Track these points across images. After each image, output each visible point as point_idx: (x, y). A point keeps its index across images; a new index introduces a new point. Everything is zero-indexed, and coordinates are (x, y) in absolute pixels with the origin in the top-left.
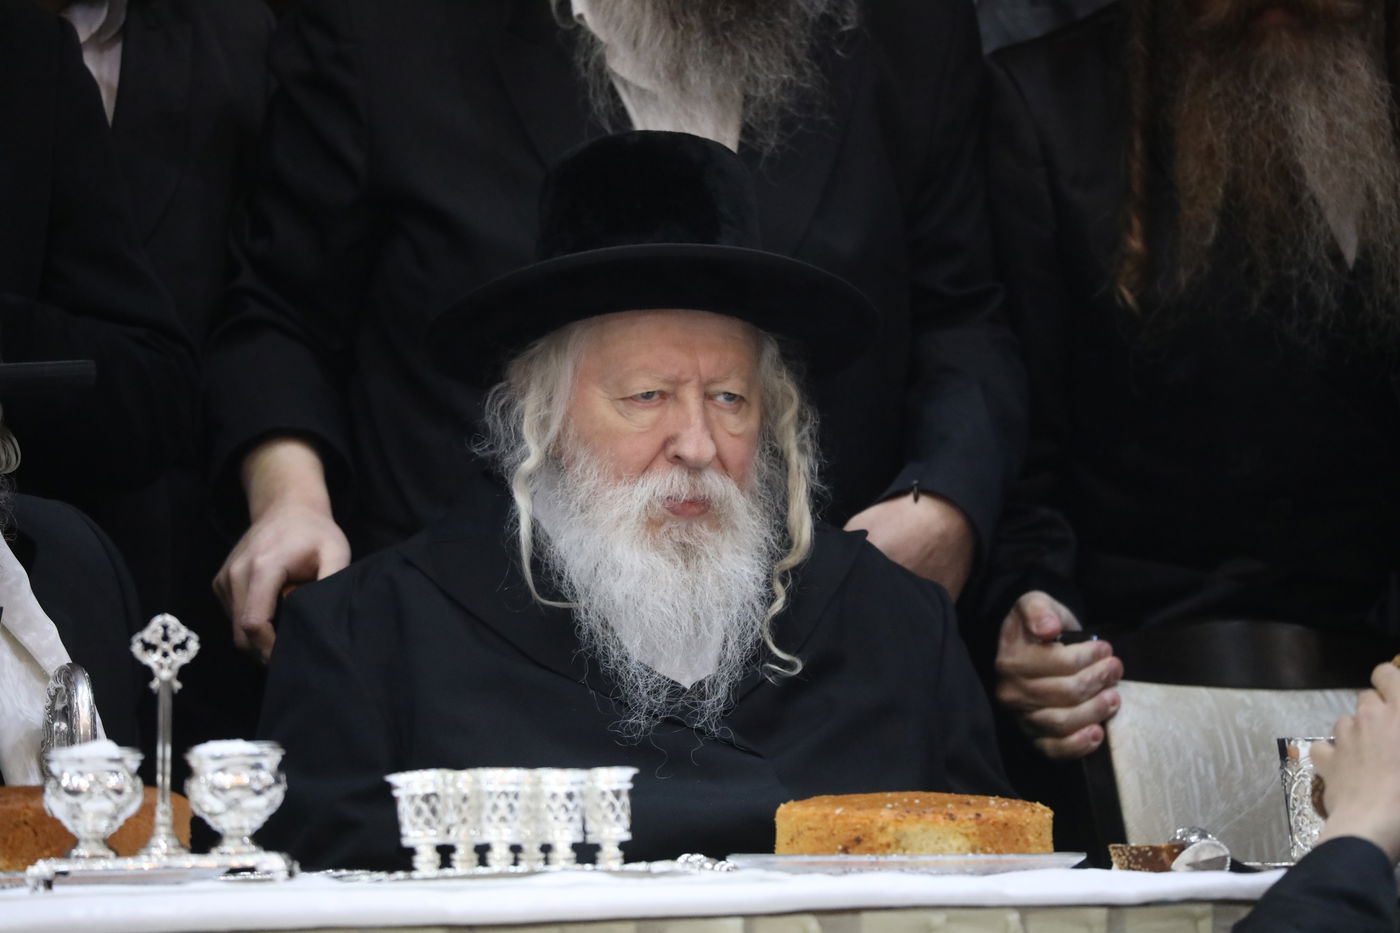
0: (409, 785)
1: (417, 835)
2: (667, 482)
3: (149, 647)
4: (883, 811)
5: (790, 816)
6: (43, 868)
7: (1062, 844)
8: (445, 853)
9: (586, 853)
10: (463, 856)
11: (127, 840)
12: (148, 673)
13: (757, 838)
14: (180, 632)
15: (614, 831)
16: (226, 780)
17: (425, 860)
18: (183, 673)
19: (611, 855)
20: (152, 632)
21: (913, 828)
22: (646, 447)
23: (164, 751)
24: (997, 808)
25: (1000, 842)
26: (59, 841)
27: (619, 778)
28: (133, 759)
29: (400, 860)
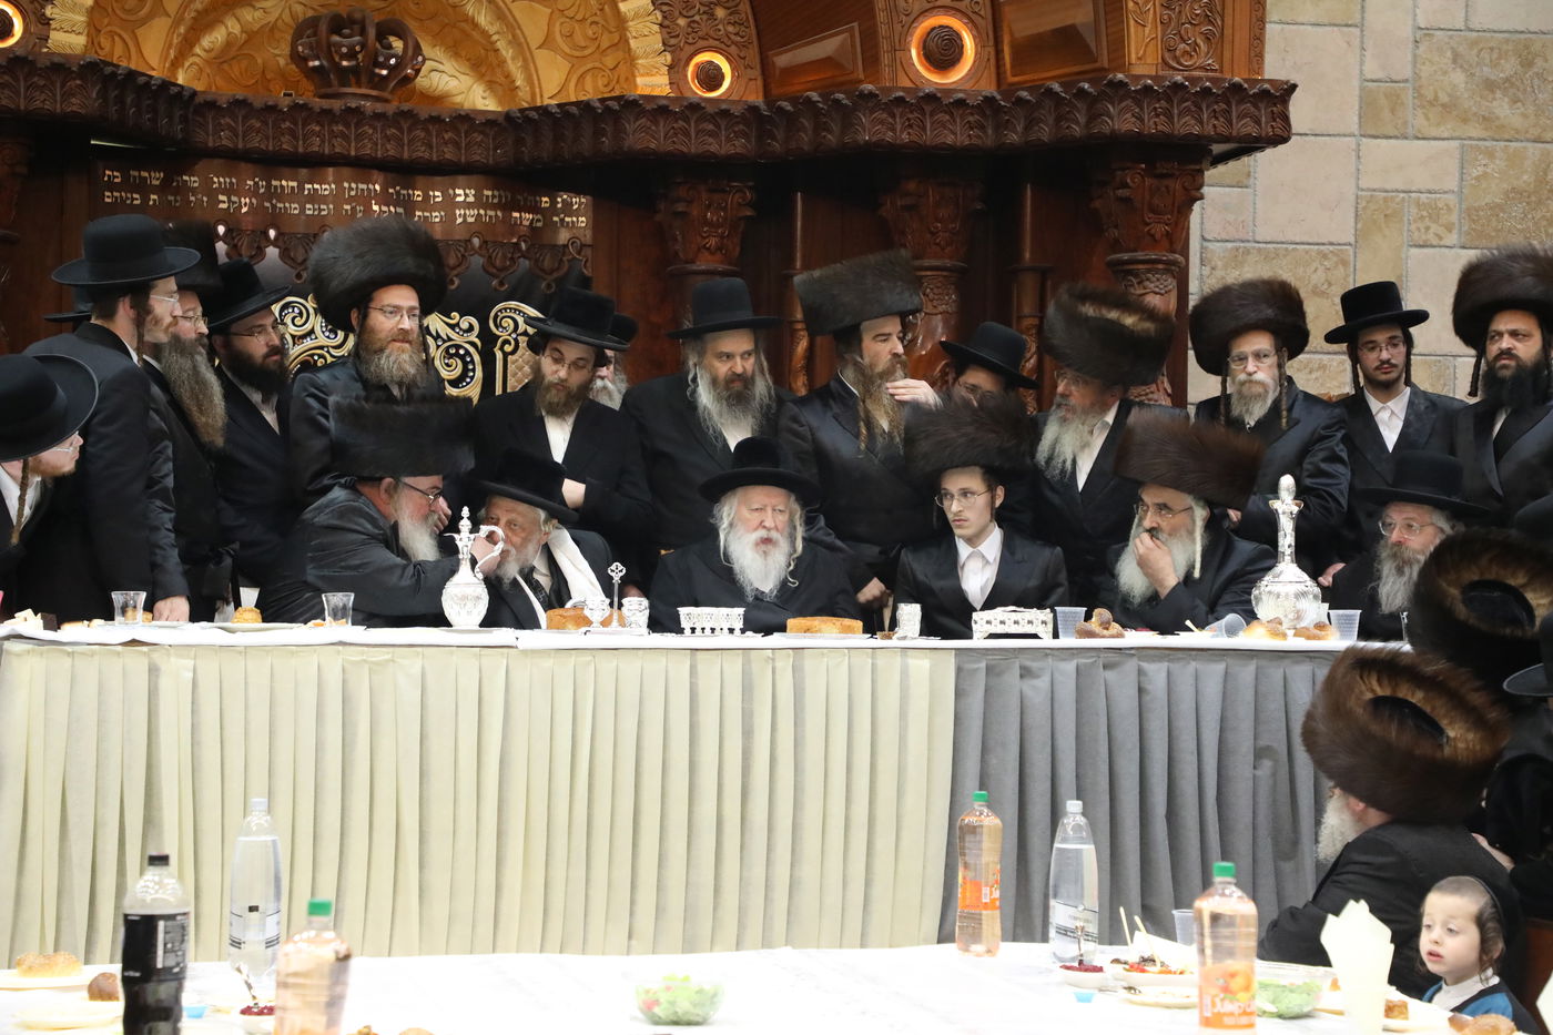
0: (683, 611)
1: (685, 624)
2: (762, 533)
3: (612, 571)
4: (816, 622)
5: (791, 622)
6: (584, 629)
7: (865, 631)
8: (693, 630)
9: (731, 631)
10: (698, 631)
11: (605, 623)
12: (612, 578)
13: (782, 629)
14: (621, 567)
15: (739, 625)
16: (630, 608)
17: (688, 631)
18: (621, 578)
19: (737, 632)
20: (614, 567)
21: (823, 626)
22: (756, 522)
23: (616, 599)
24: (847, 622)
25: (849, 630)
26: (589, 623)
27: (741, 611)
28: (608, 601)
29: (680, 631)
